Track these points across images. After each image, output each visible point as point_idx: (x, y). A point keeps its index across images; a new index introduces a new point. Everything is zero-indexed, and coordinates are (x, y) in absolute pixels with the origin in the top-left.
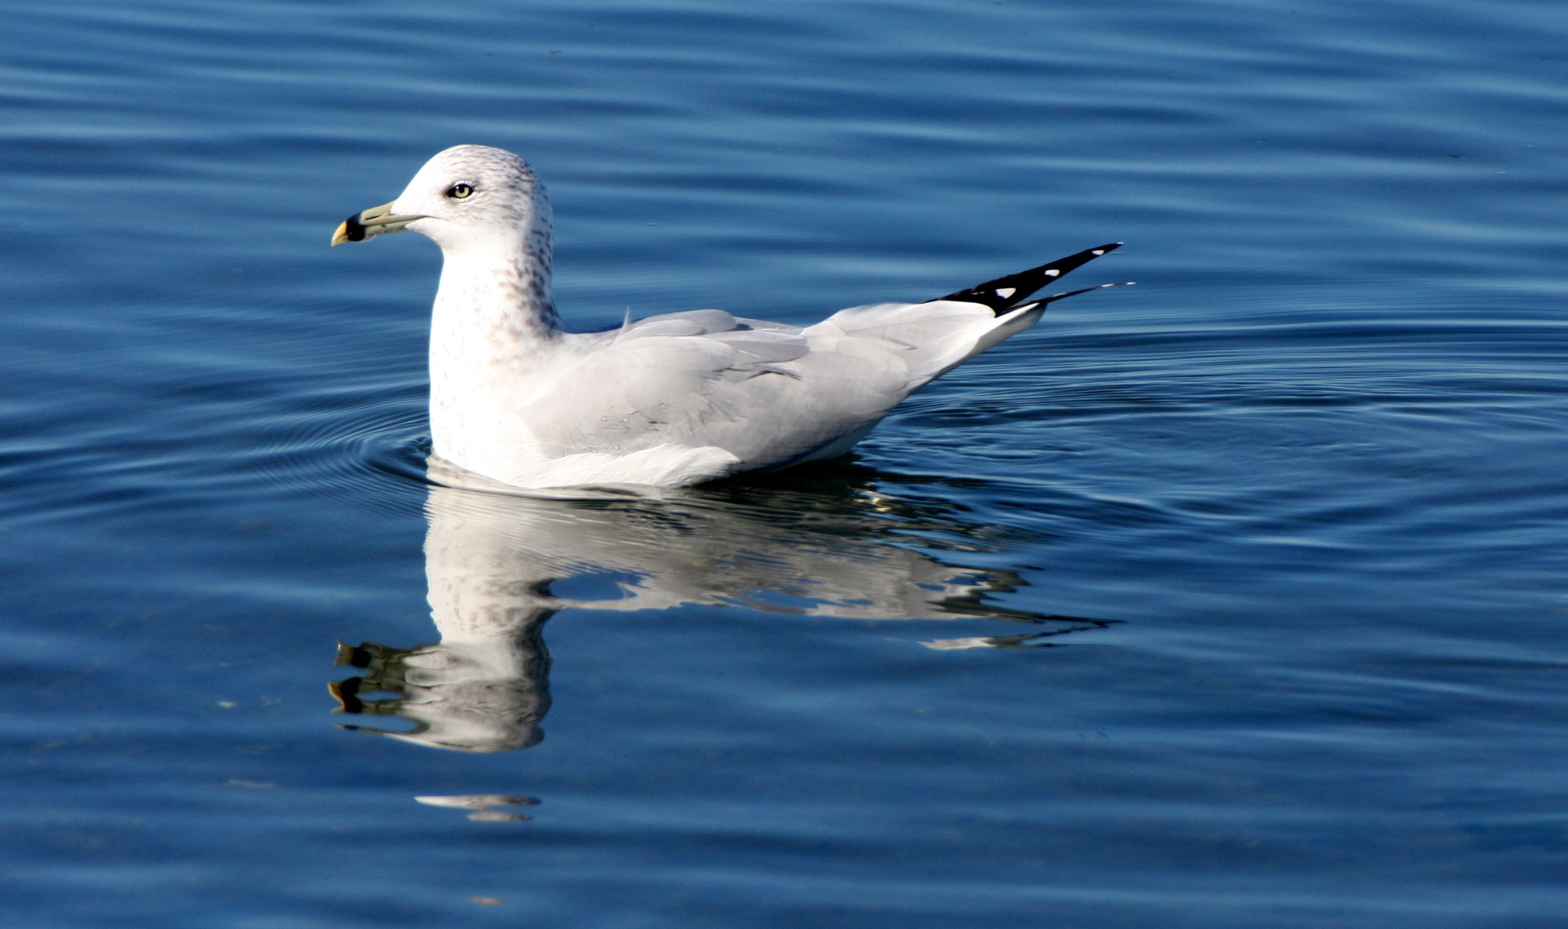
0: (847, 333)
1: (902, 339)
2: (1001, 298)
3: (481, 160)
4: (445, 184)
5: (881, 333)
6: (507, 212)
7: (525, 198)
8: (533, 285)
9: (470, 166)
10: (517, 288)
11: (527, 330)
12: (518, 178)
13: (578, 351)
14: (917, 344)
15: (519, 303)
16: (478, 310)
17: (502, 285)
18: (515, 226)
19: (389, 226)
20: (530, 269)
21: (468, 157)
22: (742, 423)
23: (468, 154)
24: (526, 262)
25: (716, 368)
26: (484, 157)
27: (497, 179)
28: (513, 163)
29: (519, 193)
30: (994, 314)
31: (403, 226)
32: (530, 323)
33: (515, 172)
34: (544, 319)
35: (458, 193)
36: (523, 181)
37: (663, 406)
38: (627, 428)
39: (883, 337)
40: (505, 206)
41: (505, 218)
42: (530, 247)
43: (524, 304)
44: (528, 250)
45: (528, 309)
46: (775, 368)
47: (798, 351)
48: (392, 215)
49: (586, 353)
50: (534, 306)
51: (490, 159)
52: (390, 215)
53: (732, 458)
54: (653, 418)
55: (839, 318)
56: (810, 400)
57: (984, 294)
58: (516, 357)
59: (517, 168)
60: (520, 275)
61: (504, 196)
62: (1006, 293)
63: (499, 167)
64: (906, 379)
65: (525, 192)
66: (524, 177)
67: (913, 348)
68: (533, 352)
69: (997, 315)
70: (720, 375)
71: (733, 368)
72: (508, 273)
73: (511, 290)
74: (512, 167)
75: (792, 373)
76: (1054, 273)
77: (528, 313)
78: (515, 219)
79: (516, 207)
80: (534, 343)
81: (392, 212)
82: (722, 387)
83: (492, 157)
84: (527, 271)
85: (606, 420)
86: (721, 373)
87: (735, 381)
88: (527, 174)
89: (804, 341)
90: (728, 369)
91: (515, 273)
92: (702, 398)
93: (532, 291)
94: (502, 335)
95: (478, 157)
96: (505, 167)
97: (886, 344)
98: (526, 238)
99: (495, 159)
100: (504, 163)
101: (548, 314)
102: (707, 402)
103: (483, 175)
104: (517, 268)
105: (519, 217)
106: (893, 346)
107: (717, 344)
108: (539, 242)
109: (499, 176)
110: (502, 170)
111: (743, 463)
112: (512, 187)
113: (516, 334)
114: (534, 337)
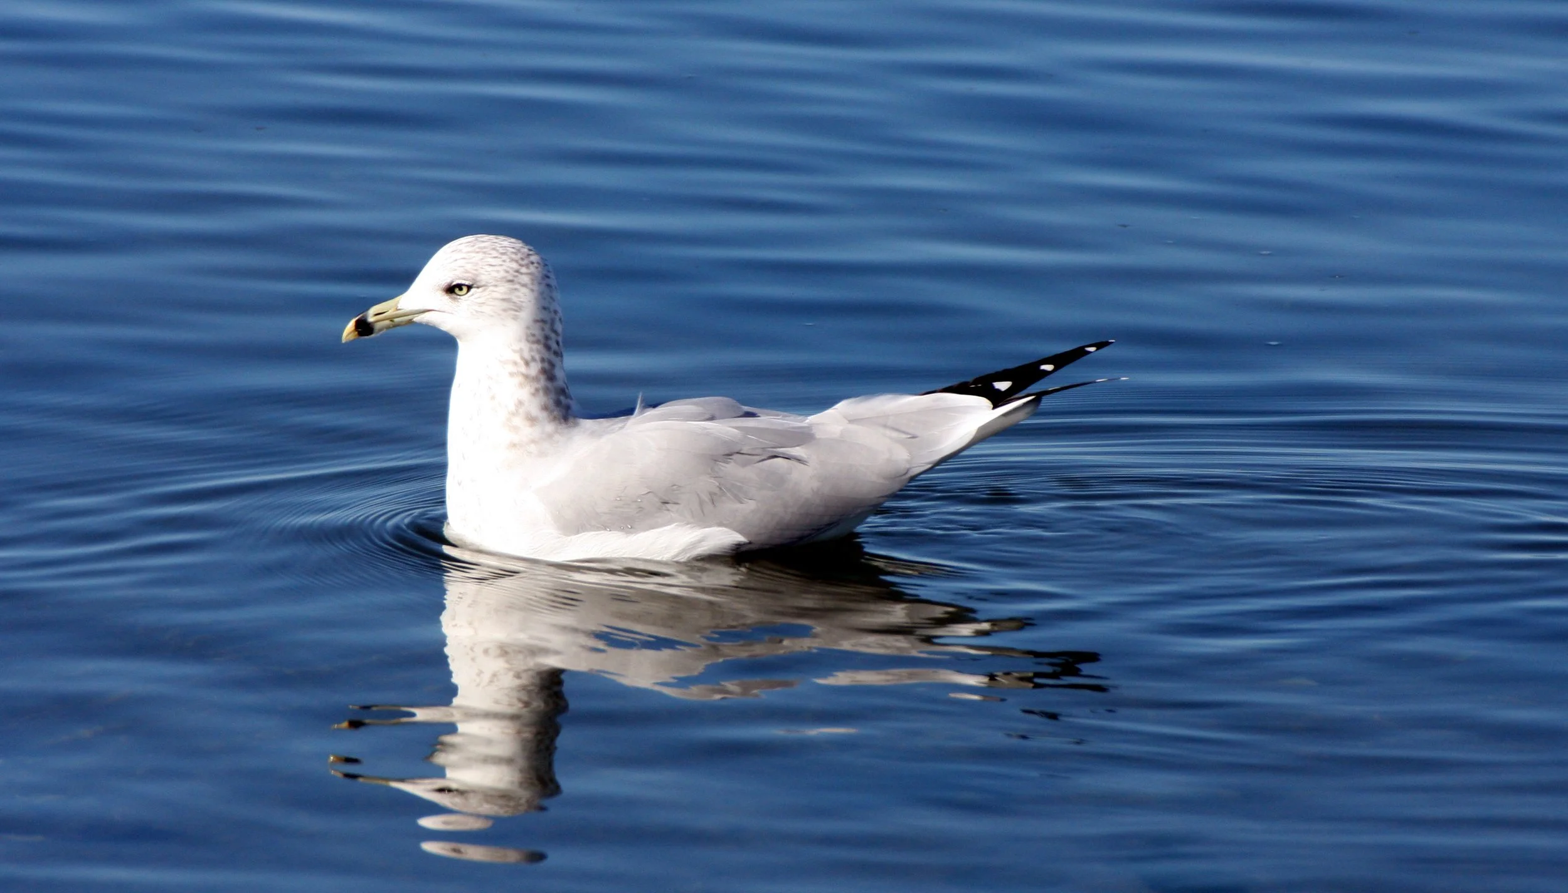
0: (851, 421)
1: (903, 429)
2: (998, 390)
3: (481, 256)
4: (445, 282)
5: (882, 422)
6: (505, 305)
7: (524, 290)
8: (544, 371)
9: (468, 263)
10: (526, 377)
11: (543, 415)
12: (517, 271)
13: (593, 434)
14: (917, 433)
15: (533, 390)
16: (493, 398)
17: (512, 374)
18: (515, 318)
19: (396, 320)
20: (537, 357)
21: (469, 252)
22: (750, 506)
23: (470, 249)
24: (531, 350)
25: (727, 452)
26: (485, 253)
27: (495, 274)
28: (514, 256)
29: (517, 286)
30: (992, 406)
31: (411, 320)
32: (545, 408)
33: (515, 266)
34: (558, 403)
35: (457, 290)
36: (522, 274)
37: (675, 487)
38: (640, 508)
39: (885, 426)
40: (504, 300)
41: (505, 310)
42: (533, 335)
43: (537, 390)
44: (531, 339)
45: (541, 393)
46: (784, 454)
47: (805, 437)
48: (399, 310)
49: (600, 436)
50: (547, 391)
51: (490, 254)
52: (397, 310)
53: (740, 538)
54: (666, 499)
55: (843, 407)
56: (815, 484)
57: (981, 386)
58: (533, 441)
59: (517, 261)
60: (527, 363)
61: (502, 290)
62: (1003, 386)
63: (498, 262)
64: (908, 466)
65: (524, 285)
66: (524, 270)
67: (914, 437)
68: (550, 436)
69: (995, 406)
70: (730, 459)
71: (742, 452)
72: (515, 363)
73: (520, 379)
74: (512, 260)
75: (799, 458)
76: (1049, 367)
77: (542, 399)
78: (516, 311)
79: (515, 299)
80: (550, 427)
81: (399, 308)
82: (732, 469)
83: (492, 252)
84: (533, 359)
85: (621, 500)
86: (731, 457)
87: (744, 465)
88: (527, 266)
89: (809, 427)
90: (738, 453)
91: (522, 363)
92: (712, 480)
93: (542, 378)
94: (518, 421)
95: (478, 252)
96: (504, 261)
97: (888, 432)
98: (528, 328)
99: (495, 254)
100: (504, 257)
101: (562, 398)
102: (718, 484)
103: (482, 271)
104: (522, 358)
105: (519, 308)
106: (895, 434)
107: (727, 429)
108: (543, 329)
109: (498, 271)
110: (501, 265)
111: (750, 543)
112: (511, 281)
113: (532, 420)
114: (550, 422)
